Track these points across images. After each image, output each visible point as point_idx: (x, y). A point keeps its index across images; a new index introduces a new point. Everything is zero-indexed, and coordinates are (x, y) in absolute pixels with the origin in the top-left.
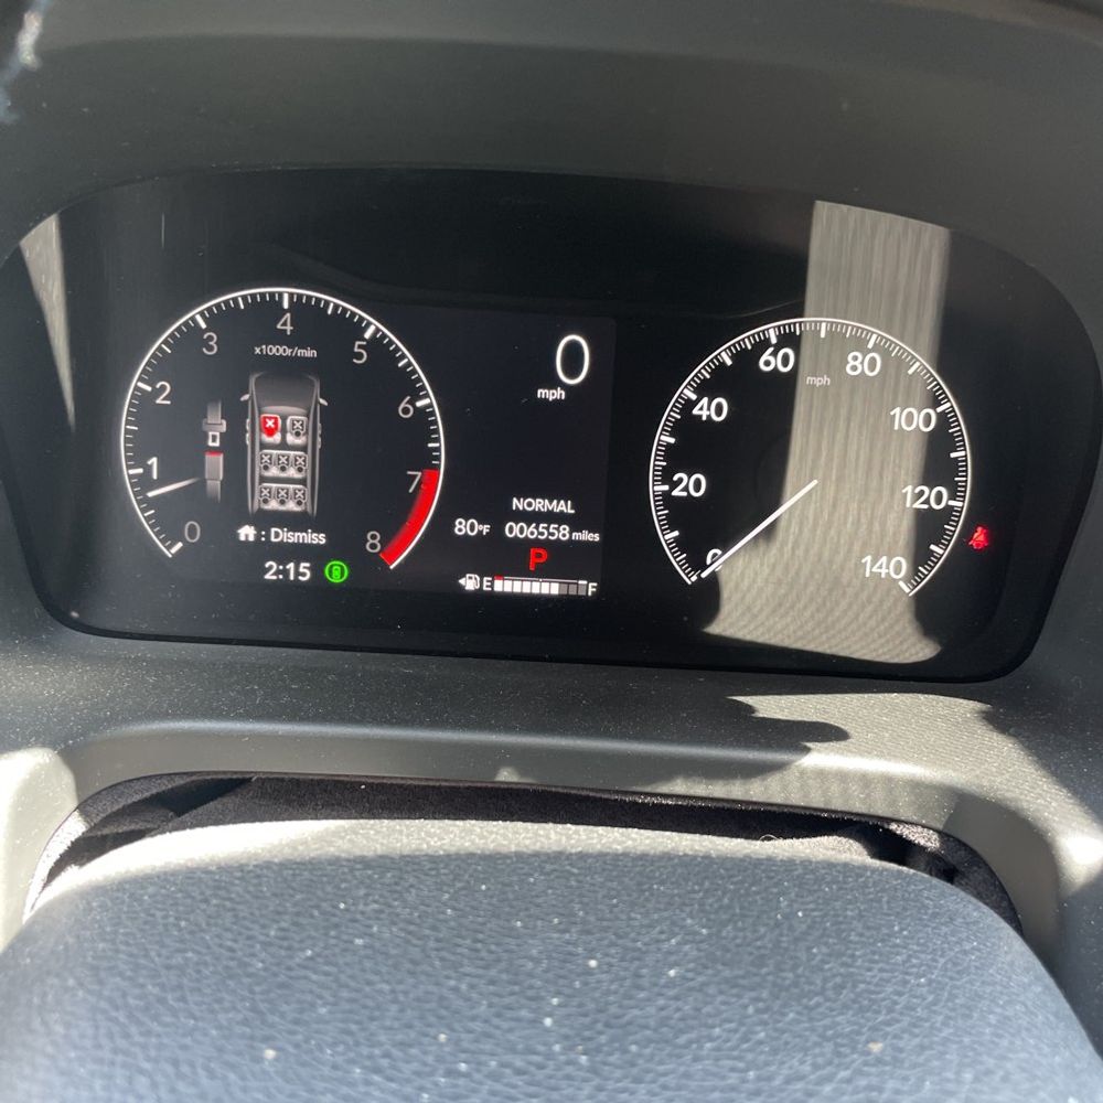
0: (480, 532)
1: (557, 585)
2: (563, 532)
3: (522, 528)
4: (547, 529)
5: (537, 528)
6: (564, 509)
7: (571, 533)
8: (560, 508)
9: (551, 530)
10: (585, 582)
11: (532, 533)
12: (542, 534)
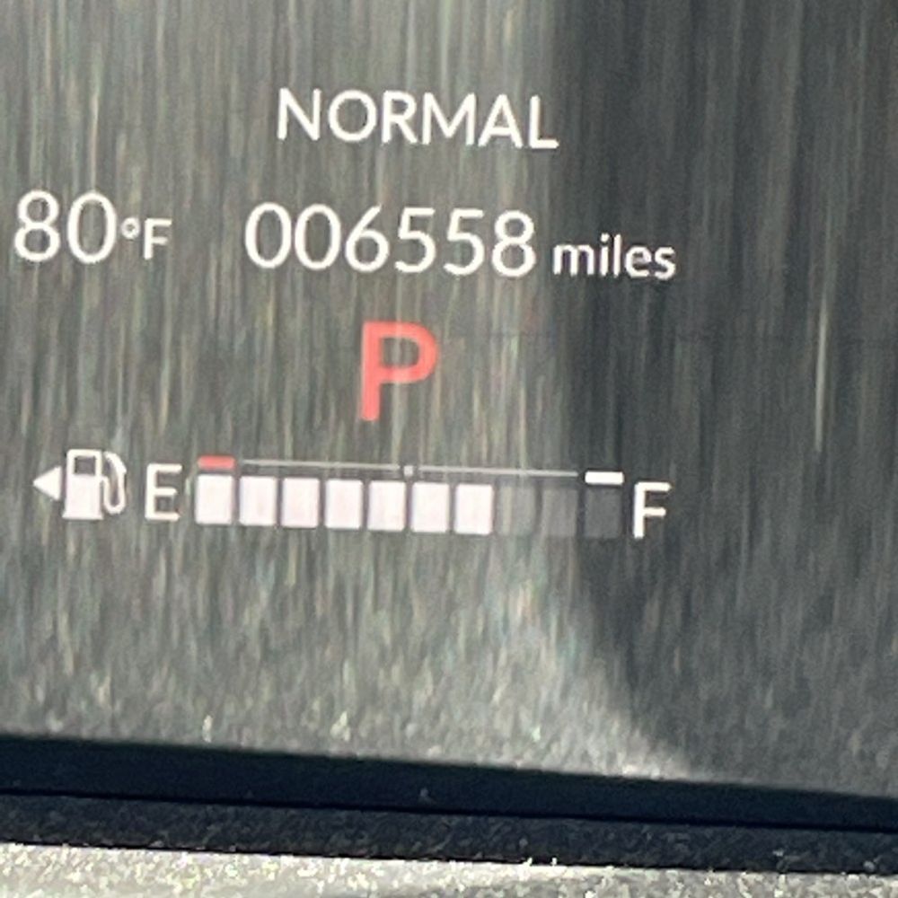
0: (128, 249)
1: (485, 493)
2: (505, 241)
3: (318, 229)
4: (438, 228)
5: (387, 224)
6: (512, 131)
7: (543, 246)
8: (490, 130)
9: (454, 234)
10: (616, 478)
11: (366, 250)
12: (414, 251)
